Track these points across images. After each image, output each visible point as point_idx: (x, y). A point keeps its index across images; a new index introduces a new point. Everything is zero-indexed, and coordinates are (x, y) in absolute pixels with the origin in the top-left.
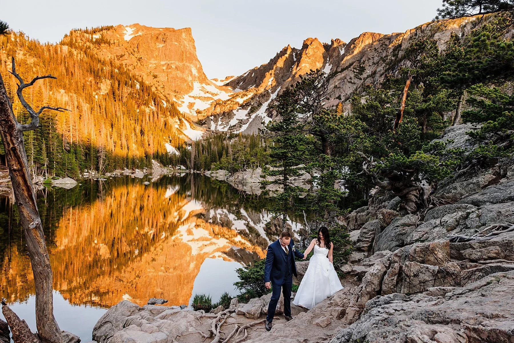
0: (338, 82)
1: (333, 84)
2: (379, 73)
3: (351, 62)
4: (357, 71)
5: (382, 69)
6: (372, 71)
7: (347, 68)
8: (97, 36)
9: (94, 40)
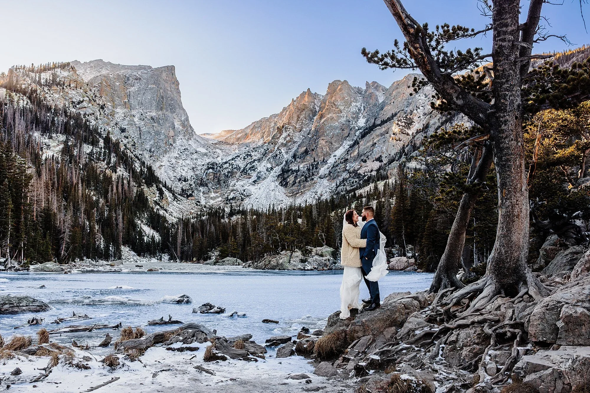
0: (377, 139)
1: (370, 141)
2: (433, 126)
3: (394, 113)
4: (403, 124)
5: (437, 121)
6: (424, 125)
7: (389, 119)
8: (46, 76)
9: (43, 81)
